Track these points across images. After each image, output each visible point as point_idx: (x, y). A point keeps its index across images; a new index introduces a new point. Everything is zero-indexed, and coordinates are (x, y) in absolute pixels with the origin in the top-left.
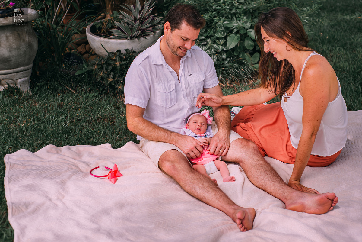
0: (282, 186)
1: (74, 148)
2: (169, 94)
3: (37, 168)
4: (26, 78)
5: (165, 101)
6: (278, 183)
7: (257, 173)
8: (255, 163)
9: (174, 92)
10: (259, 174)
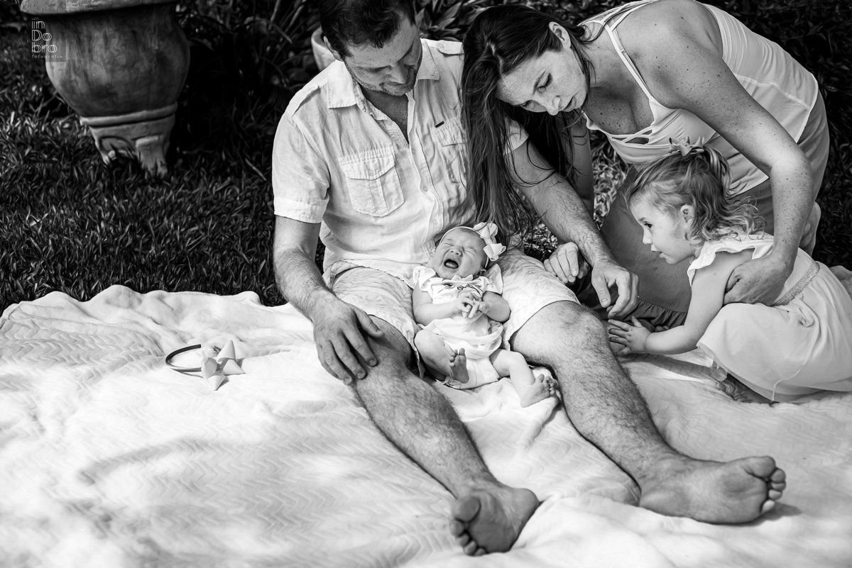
0: (640, 440)
1: (172, 298)
2: (378, 182)
3: (60, 337)
4: (156, 138)
5: (370, 201)
6: (632, 429)
7: (581, 400)
8: (585, 371)
9: (393, 173)
10: (585, 403)
